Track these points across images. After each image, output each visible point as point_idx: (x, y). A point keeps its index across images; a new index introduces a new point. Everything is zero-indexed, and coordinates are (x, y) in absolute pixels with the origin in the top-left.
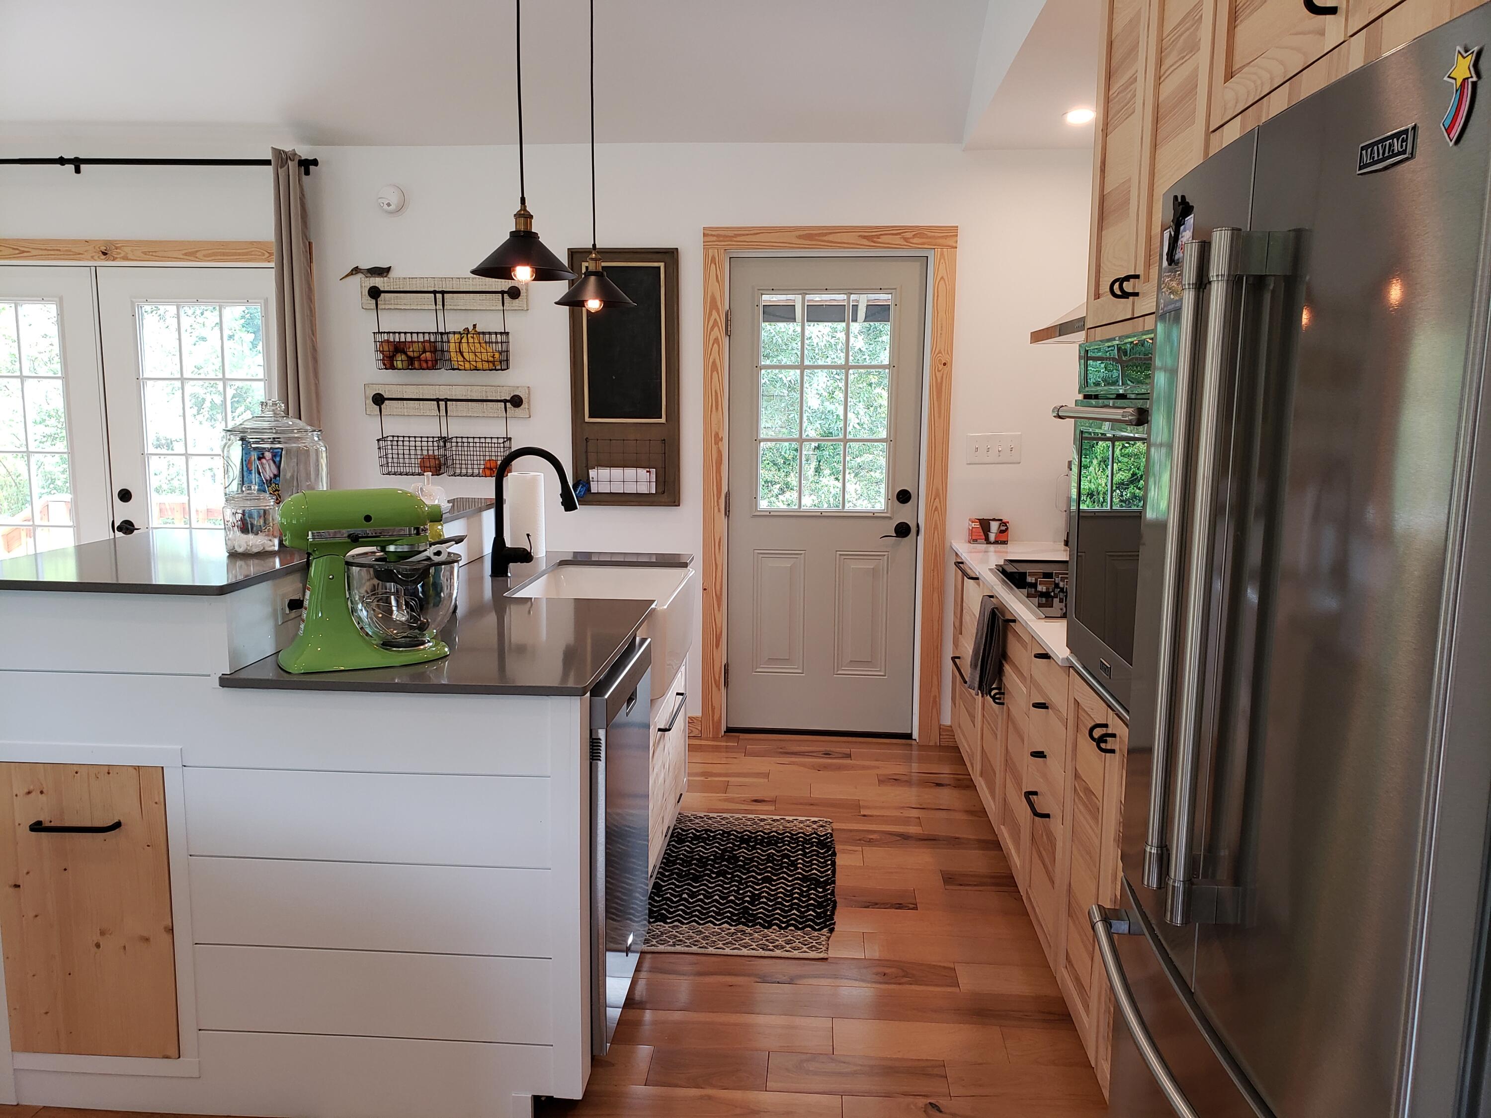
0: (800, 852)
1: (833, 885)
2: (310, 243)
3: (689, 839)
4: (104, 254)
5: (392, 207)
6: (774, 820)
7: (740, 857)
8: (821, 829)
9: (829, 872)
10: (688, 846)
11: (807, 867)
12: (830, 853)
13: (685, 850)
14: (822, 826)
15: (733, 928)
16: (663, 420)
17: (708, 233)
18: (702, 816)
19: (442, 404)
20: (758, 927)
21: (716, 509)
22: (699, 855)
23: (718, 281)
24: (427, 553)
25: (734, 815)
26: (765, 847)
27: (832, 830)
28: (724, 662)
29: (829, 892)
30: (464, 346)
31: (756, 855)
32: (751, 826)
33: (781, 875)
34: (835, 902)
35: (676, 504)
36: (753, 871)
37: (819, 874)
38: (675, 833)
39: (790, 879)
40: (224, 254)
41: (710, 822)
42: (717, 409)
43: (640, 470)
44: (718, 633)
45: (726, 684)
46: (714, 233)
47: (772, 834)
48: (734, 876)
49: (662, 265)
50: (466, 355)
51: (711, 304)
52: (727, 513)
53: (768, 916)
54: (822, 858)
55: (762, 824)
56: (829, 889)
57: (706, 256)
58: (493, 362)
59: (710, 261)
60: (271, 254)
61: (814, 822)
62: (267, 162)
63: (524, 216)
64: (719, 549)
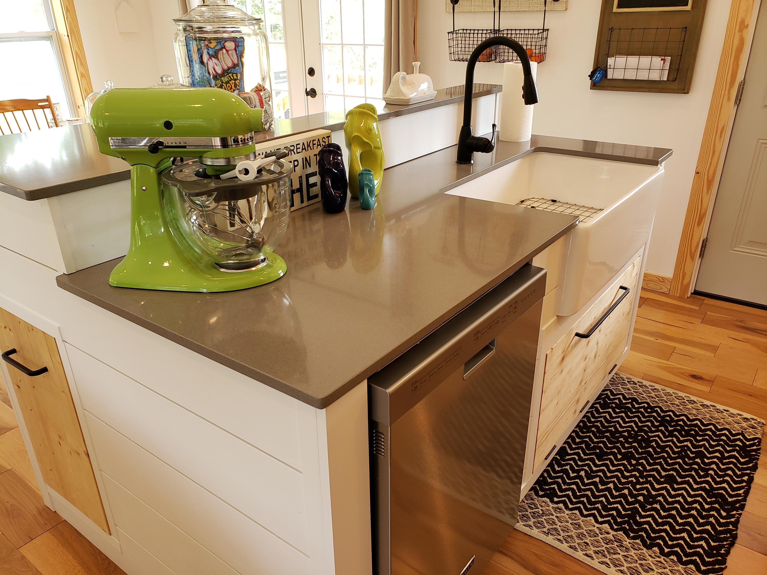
0: (717, 454)
1: (740, 512)
3: (614, 405)
6: (703, 405)
7: (652, 441)
8: (751, 430)
9: (741, 492)
10: (609, 413)
11: (719, 476)
12: (751, 465)
13: (605, 418)
14: (753, 427)
15: (613, 533)
16: (688, 8)
18: (636, 381)
19: (497, 1)
20: (638, 541)
21: (726, 97)
22: (615, 427)
25: (666, 388)
26: (683, 436)
27: (763, 434)
28: (704, 236)
29: (733, 520)
31: (670, 443)
32: (678, 406)
33: (687, 479)
34: (735, 537)
35: (686, 91)
36: (660, 464)
37: (729, 490)
38: (604, 394)
39: (695, 486)
41: (641, 390)
43: (654, 58)
44: (702, 213)
45: (702, 255)
47: (695, 422)
48: (638, 464)
52: (738, 101)
53: (654, 531)
54: (739, 469)
55: (690, 406)
56: (733, 516)
61: (746, 419)
64: (720, 137)
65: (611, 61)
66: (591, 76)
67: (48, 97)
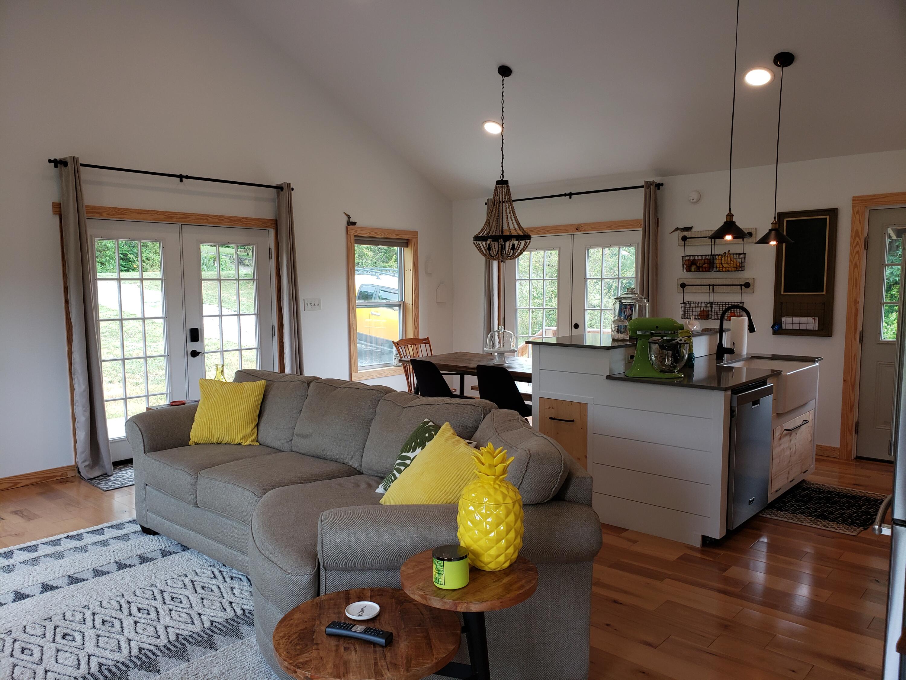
0: (867, 504)
2: (658, 219)
3: (809, 490)
4: (577, 229)
5: (695, 200)
6: (860, 492)
7: (832, 500)
10: (806, 492)
13: (804, 493)
15: (814, 519)
16: (824, 293)
17: (856, 200)
18: (821, 484)
19: (711, 287)
20: (827, 521)
21: (853, 338)
22: (810, 495)
23: (860, 222)
24: (677, 340)
26: (848, 499)
28: (856, 420)
30: (723, 260)
31: (842, 501)
32: (846, 491)
33: (851, 509)
35: (830, 336)
36: (836, 505)
38: (802, 487)
39: (855, 510)
40: (622, 226)
41: (824, 487)
42: (856, 287)
43: (809, 318)
44: (852, 405)
45: (857, 432)
46: (859, 199)
47: (856, 496)
48: (824, 505)
49: (828, 217)
50: (724, 265)
51: (855, 235)
52: (861, 341)
53: (834, 519)
55: (853, 492)
57: (853, 210)
58: (737, 268)
59: (856, 213)
60: (641, 224)
61: (884, 496)
62: (642, 187)
63: (730, 215)
64: (854, 360)
65: (783, 319)
66: (773, 327)
67: (428, 337)
